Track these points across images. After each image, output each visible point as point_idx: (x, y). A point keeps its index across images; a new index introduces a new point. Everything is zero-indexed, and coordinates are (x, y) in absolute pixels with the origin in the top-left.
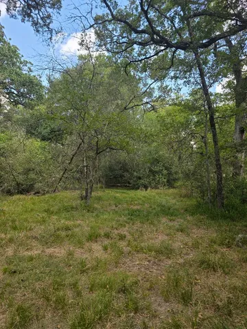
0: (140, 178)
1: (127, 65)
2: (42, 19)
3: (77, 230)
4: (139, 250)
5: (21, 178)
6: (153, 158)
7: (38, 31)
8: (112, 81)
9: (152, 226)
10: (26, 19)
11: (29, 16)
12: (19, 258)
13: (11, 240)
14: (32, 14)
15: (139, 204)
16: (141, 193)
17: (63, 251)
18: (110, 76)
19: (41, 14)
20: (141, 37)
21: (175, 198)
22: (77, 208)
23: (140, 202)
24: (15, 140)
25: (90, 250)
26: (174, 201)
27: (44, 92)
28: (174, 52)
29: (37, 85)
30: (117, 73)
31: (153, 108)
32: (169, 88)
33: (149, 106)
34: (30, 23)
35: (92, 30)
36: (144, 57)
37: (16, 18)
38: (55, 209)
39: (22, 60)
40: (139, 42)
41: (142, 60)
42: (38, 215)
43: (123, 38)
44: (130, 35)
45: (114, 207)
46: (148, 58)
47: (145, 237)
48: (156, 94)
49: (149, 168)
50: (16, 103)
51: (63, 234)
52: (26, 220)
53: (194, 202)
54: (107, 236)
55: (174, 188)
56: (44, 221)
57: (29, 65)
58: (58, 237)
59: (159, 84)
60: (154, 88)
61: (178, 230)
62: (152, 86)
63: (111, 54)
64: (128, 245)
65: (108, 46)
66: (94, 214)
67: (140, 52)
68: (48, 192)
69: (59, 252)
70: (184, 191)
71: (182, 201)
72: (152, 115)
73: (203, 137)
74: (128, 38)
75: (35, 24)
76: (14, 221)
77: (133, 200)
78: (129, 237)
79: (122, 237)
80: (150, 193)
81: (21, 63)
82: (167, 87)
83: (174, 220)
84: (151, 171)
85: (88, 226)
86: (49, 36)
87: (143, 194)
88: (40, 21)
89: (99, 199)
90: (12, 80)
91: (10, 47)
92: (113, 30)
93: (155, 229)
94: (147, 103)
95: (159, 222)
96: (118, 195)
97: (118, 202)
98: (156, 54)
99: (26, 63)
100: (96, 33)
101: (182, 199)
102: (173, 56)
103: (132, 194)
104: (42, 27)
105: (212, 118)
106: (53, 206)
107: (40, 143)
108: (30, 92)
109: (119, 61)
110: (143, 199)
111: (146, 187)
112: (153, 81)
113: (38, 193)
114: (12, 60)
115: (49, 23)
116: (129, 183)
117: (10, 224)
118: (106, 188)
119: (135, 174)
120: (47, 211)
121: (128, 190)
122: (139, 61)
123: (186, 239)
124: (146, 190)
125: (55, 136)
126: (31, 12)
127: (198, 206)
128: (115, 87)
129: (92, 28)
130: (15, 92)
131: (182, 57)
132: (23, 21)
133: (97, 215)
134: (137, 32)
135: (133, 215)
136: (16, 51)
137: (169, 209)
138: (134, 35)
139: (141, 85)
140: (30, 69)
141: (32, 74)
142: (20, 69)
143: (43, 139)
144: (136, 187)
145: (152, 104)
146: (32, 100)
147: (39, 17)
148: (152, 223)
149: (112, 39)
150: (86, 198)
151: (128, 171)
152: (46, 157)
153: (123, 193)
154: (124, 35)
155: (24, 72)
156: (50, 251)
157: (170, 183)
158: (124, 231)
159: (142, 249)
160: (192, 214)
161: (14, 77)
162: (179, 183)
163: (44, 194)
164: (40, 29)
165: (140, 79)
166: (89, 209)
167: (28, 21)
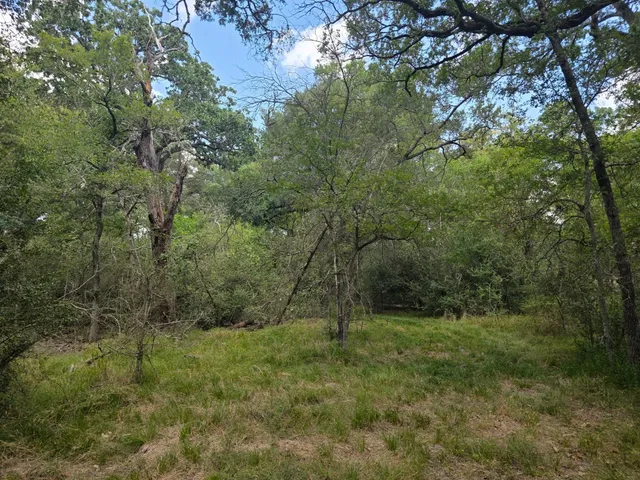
0: (443, 293)
1: (409, 76)
2: (254, 14)
3: (330, 402)
4: (463, 454)
5: (221, 297)
6: (469, 251)
7: (247, 37)
8: (379, 108)
9: (482, 399)
10: (227, 18)
11: (233, 12)
12: (234, 456)
13: (216, 420)
14: (237, 9)
15: (448, 349)
16: (447, 325)
17: (310, 446)
18: (376, 100)
19: (252, 6)
20: (436, 21)
21: (523, 336)
22: (323, 356)
23: (450, 344)
24: (210, 228)
25: (363, 449)
26: (522, 343)
27: (257, 140)
28: (505, 41)
29: (244, 128)
30: (388, 93)
31: (464, 152)
32: (494, 109)
33: (455, 147)
34: (233, 25)
35: (343, 22)
36: (443, 57)
37: (211, 19)
38: (284, 356)
39: (218, 86)
40: (433, 32)
41: (438, 63)
42: (255, 369)
43: (400, 28)
44: (414, 22)
45: (395, 355)
46: (451, 59)
47: (471, 425)
48: (469, 122)
49: (462, 271)
50: (208, 162)
51: (306, 409)
52: (236, 378)
53: (568, 345)
54: (393, 418)
55: (520, 312)
56: (268, 382)
57: (228, 93)
58: (298, 415)
59: (473, 103)
60: (463, 112)
61: (542, 411)
62: (459, 109)
63: (377, 60)
64: (438, 441)
65: (373, 46)
66: (359, 370)
67: (434, 49)
68: (267, 322)
69: (304, 447)
70: (544, 321)
71: (540, 342)
72: (462, 164)
73: (582, 208)
74: (410, 26)
75: (243, 25)
76: (215, 381)
77: (432, 339)
78: (436, 421)
79: (423, 423)
80: (466, 323)
81: (216, 91)
82: (490, 107)
83: (529, 387)
84: (466, 277)
85: (350, 394)
86: (268, 43)
87: (452, 327)
88: (251, 19)
89: (364, 337)
90: (204, 123)
91: (197, 66)
92: (380, 17)
93: (490, 406)
94: (452, 142)
95: (497, 390)
96: (400, 328)
97: (402, 344)
98: (468, 49)
99: (224, 90)
100: (350, 26)
101: (540, 337)
102: (503, 49)
103: (428, 326)
104: (253, 29)
105: (600, 167)
106: (279, 351)
107: (251, 231)
108: (231, 141)
109: (392, 71)
110: (455, 337)
111: (458, 313)
112: (462, 99)
113: (251, 323)
114: (201, 89)
115: (266, 21)
116: (420, 303)
117: (210, 385)
118: (374, 313)
119: (433, 284)
120: (270, 361)
121: (419, 316)
122: (433, 65)
123: (565, 433)
124: (458, 318)
125: (275, 216)
126: (236, 5)
127: (583, 354)
128: (385, 118)
129: (342, 19)
130: (208, 143)
131: (522, 47)
132: (222, 22)
133: (364, 372)
134: (428, 14)
135: (439, 373)
136: (208, 72)
137: (515, 361)
138: (421, 20)
139: (437, 110)
140: (230, 100)
141: (234, 108)
142: (215, 103)
143: (256, 223)
144: (435, 312)
145: (462, 143)
146: (235, 153)
147: (249, 13)
148: (481, 393)
149: (379, 33)
150: (340, 334)
151: (417, 279)
152: (262, 257)
153: (410, 323)
154: (402, 23)
155: (221, 107)
156: (285, 444)
157: (511, 303)
158: (425, 408)
159: (469, 450)
160: (570, 374)
161: (207, 118)
162: (530, 304)
163: (261, 327)
164: (251, 33)
165: (435, 98)
166: (347, 358)
167: (231, 21)
